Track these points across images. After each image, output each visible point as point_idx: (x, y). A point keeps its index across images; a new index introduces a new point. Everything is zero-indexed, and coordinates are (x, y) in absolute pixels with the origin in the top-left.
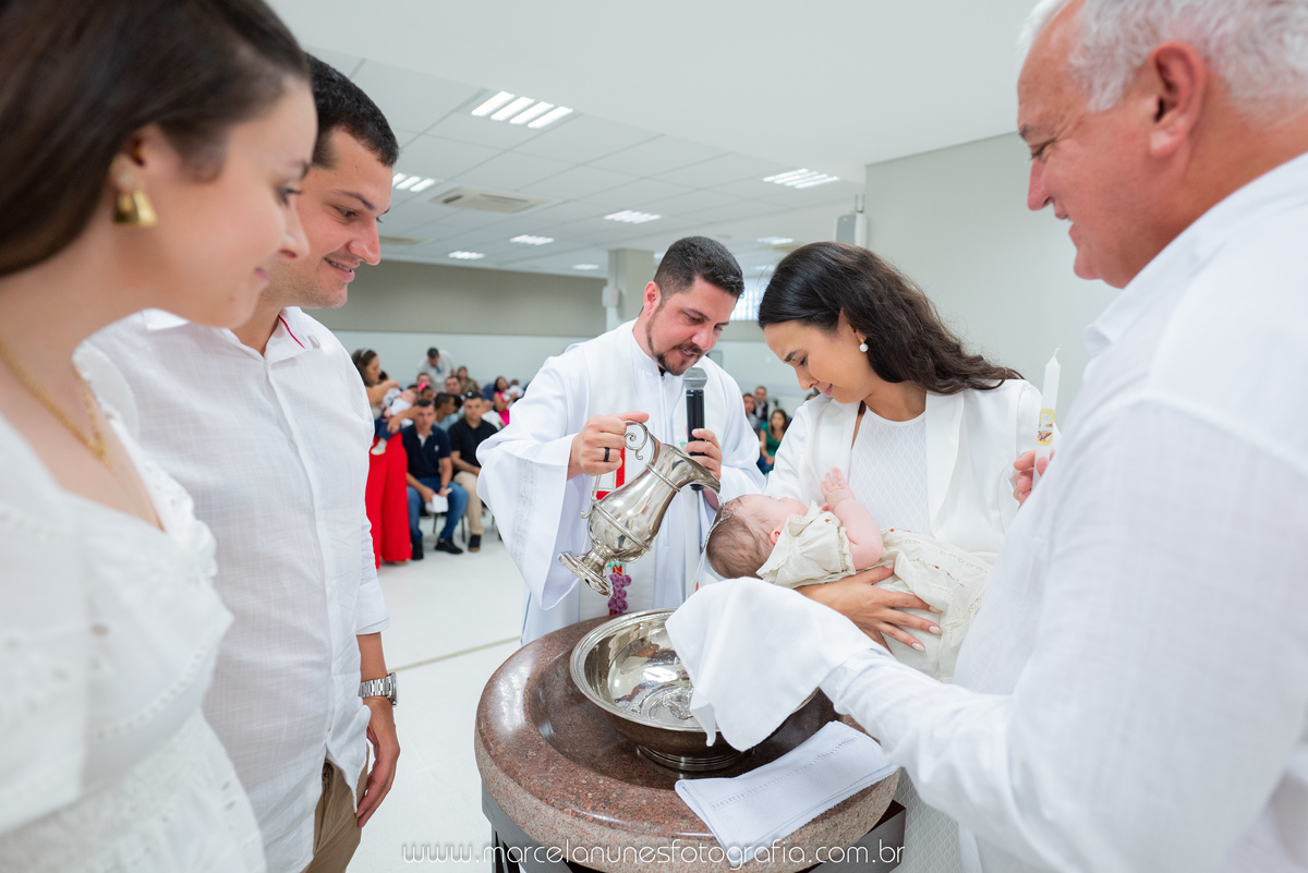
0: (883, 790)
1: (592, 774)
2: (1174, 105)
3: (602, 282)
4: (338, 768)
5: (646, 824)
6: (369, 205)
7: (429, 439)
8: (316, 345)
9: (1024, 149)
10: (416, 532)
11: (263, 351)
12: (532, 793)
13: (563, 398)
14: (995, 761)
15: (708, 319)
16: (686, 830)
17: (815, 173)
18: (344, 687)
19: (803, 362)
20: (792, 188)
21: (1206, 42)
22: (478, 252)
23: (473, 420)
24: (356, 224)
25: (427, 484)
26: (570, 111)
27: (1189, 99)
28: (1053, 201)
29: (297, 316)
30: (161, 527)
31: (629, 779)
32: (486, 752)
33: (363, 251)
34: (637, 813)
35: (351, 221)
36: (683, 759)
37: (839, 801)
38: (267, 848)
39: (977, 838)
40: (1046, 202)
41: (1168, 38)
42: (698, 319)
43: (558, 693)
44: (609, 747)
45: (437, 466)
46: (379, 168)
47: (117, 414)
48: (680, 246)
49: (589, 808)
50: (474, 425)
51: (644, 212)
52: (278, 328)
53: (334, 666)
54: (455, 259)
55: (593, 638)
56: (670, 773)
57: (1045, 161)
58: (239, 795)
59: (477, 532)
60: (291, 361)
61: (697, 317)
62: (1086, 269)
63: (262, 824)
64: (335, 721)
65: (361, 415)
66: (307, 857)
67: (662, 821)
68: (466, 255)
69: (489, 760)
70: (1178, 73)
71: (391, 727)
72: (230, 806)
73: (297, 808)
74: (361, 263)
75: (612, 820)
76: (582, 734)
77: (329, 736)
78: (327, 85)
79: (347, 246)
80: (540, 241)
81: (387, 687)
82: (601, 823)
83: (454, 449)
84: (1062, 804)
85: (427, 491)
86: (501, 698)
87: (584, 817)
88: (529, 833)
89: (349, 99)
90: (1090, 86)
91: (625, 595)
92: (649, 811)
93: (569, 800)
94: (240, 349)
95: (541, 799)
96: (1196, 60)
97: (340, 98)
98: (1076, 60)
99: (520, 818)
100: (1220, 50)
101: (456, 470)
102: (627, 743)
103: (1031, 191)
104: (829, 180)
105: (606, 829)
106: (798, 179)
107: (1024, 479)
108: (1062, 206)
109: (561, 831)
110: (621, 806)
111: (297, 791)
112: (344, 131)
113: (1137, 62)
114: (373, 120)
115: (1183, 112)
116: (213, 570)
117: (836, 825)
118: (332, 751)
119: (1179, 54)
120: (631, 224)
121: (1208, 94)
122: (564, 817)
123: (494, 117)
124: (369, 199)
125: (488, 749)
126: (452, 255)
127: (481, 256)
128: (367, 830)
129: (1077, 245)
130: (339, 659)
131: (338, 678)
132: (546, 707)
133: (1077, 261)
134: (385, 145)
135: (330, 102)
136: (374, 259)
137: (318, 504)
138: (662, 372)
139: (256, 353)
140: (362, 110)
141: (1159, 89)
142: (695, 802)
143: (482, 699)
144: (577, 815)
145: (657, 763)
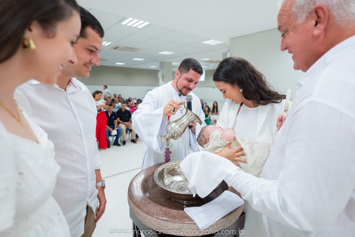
0: (240, 209)
1: (161, 206)
2: (320, 22)
3: (158, 71)
4: (90, 207)
5: (176, 220)
6: (97, 49)
7: (111, 115)
8: (80, 89)
9: (280, 34)
10: (108, 140)
11: (65, 90)
12: (144, 212)
13: (153, 102)
14: (275, 198)
15: (193, 81)
16: (188, 221)
17: (216, 41)
18: (91, 185)
19: (225, 92)
20: (210, 45)
21: (328, 5)
22: (123, 63)
23: (123, 109)
24: (93, 54)
25: (110, 127)
26: (149, 23)
27: (324, 21)
28: (288, 49)
29: (75, 80)
30: (38, 142)
31: (170, 207)
32: (131, 201)
33: (95, 62)
34: (174, 217)
35: (92, 53)
36: (185, 202)
37: (229, 212)
38: (71, 230)
39: (268, 218)
40: (286, 49)
41: (318, 4)
42: (191, 81)
43: (150, 185)
44: (164, 199)
45: (113, 122)
46: (99, 38)
47: (24, 110)
48: (186, 61)
49: (161, 216)
50: (123, 111)
51: (169, 51)
52: (69, 83)
53: (89, 179)
54: (117, 65)
55: (160, 169)
56: (182, 205)
57: (285, 38)
58: (62, 217)
59: (125, 140)
60: (74, 93)
61: (191, 80)
62: (297, 67)
63: (69, 224)
64: (89, 194)
65: (93, 108)
66: (82, 232)
67: (181, 219)
68: (120, 64)
69: (132, 204)
70: (321, 13)
71: (104, 195)
72: (60, 220)
73: (79, 219)
74: (94, 65)
75: (167, 219)
76: (157, 195)
77: (88, 198)
78: (85, 14)
79: (90, 60)
80: (141, 60)
81: (102, 184)
82: (164, 220)
83: (118, 117)
84: (293, 209)
85: (111, 129)
86: (134, 186)
87: (159, 219)
88: (144, 223)
89: (91, 18)
90: (297, 17)
91: (170, 156)
92: (177, 216)
93: (155, 214)
94: (59, 89)
95: (147, 214)
96: (326, 10)
97: (89, 18)
98: (294, 9)
99: (141, 219)
100: (332, 8)
101: (119, 123)
102: (170, 198)
103: (281, 46)
104: (220, 43)
105: (166, 222)
106: (212, 42)
107: (280, 123)
108: (290, 50)
109: (153, 222)
110: (169, 215)
111: (79, 214)
112: (90, 28)
113: (310, 10)
114: (98, 25)
115: (322, 24)
116: (54, 154)
117: (228, 219)
118: (89, 202)
119: (321, 8)
120: (166, 55)
121: (329, 19)
122: (154, 219)
123: (128, 25)
124: (97, 47)
125: (132, 200)
126: (116, 64)
127: (124, 64)
128: (98, 224)
129: (294, 60)
130: (90, 177)
131: (90, 182)
132: (147, 188)
133: (294, 65)
134: (101, 32)
135: (86, 19)
136: (98, 64)
137: (83, 133)
138: (180, 95)
139: (64, 91)
140: (95, 22)
141: (316, 18)
142: (190, 214)
143: (129, 186)
144: (157, 218)
145: (178, 203)
